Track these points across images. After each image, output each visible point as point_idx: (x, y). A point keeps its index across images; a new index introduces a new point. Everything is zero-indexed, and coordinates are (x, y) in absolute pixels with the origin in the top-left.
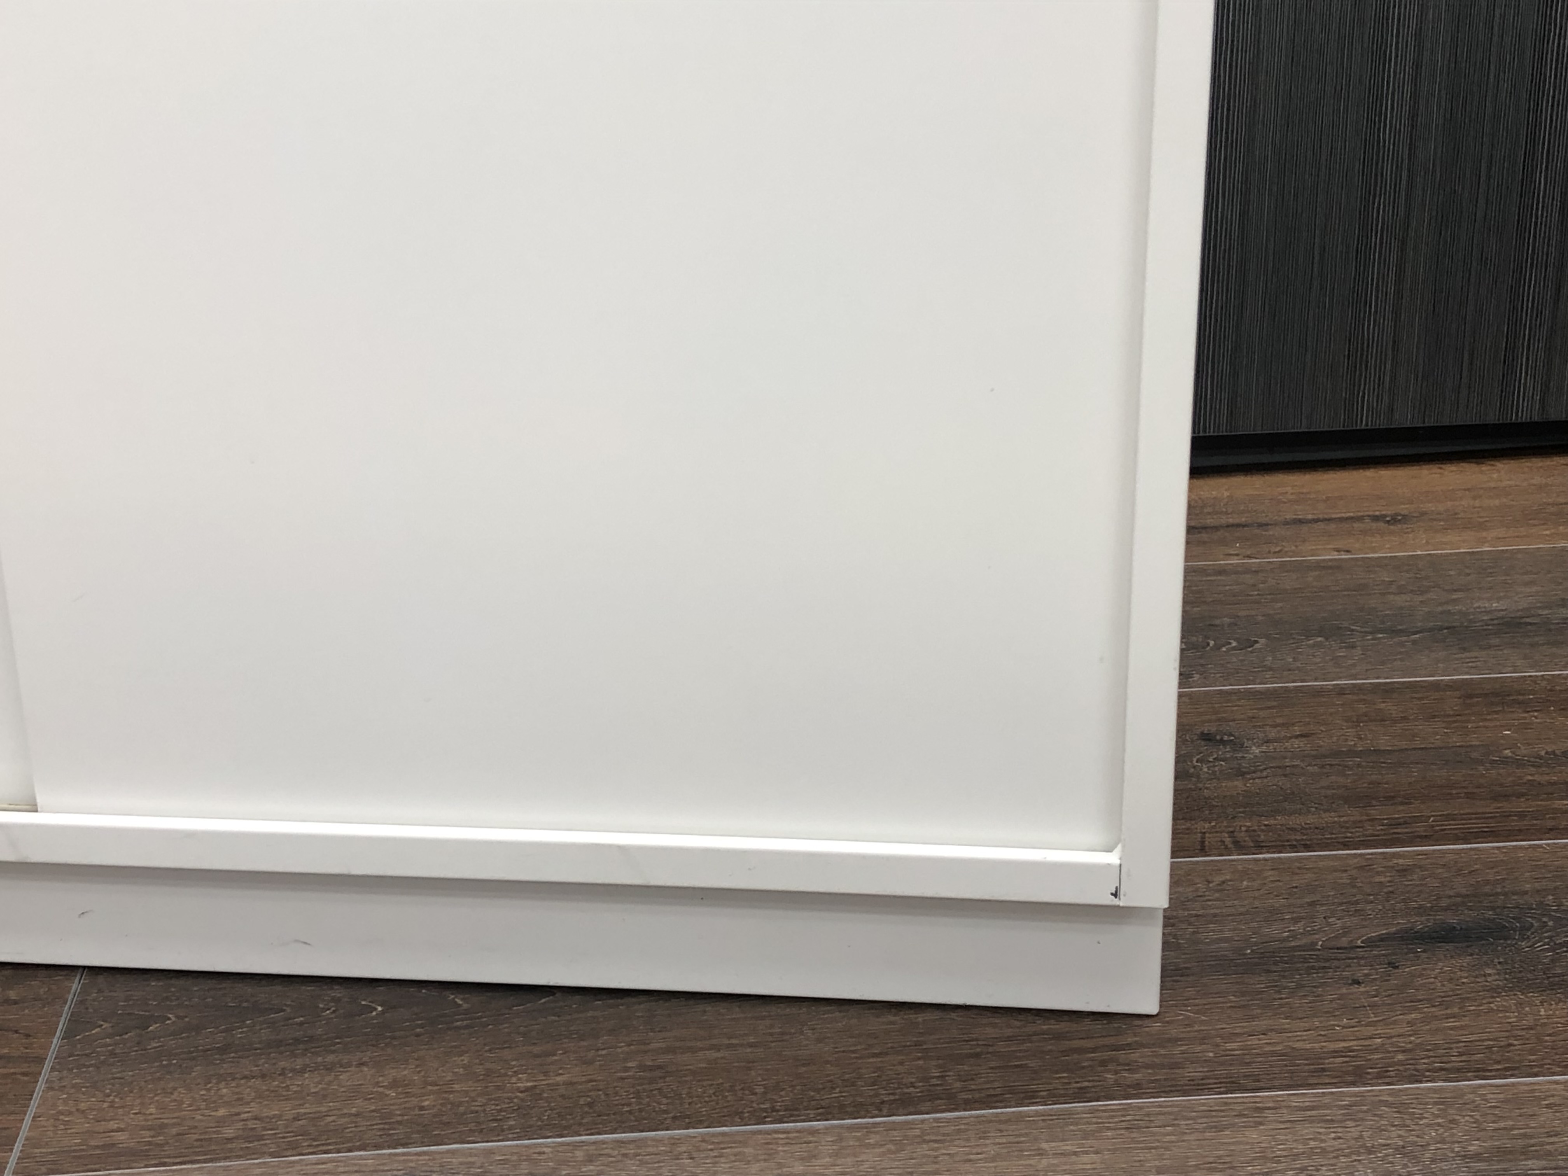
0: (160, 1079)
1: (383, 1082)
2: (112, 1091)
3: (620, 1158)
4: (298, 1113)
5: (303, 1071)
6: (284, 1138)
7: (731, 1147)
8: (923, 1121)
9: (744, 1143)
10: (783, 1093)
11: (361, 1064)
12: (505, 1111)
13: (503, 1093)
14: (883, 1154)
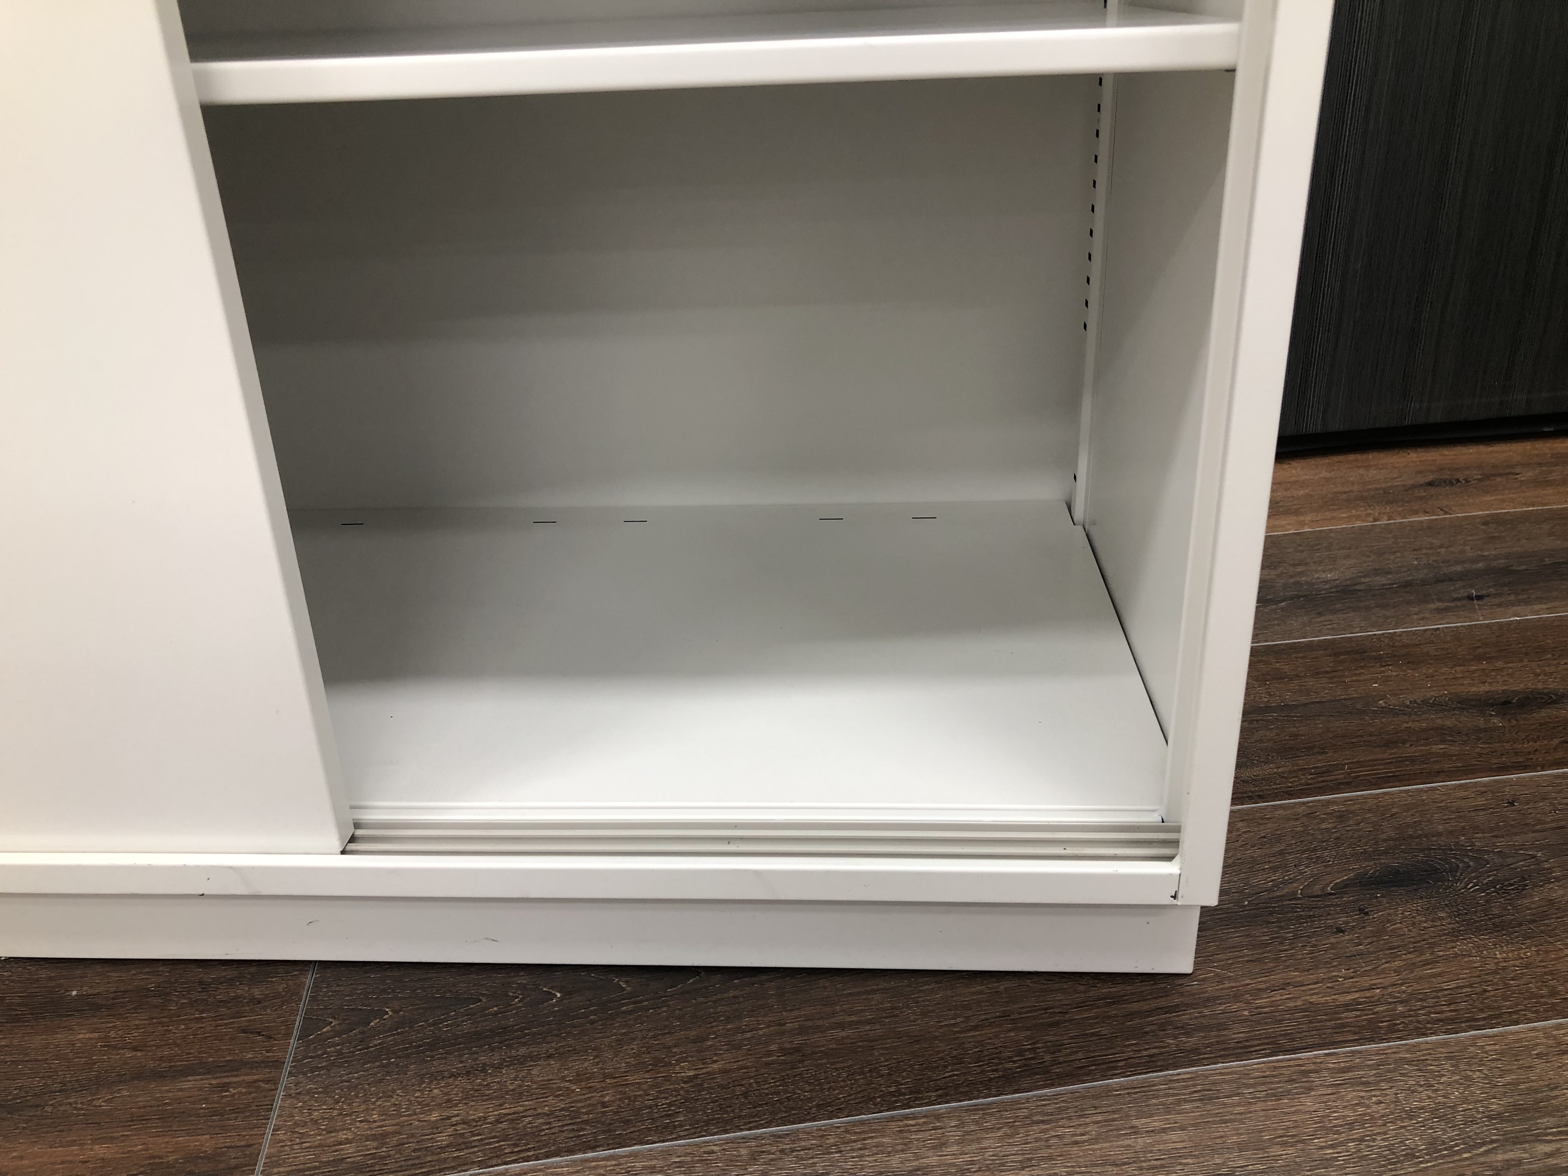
0: (381, 1081)
1: (568, 1076)
2: (341, 1097)
3: (778, 1155)
4: (500, 1114)
5: (499, 1067)
6: (490, 1143)
7: (871, 1137)
8: (1028, 1100)
9: (882, 1132)
10: (904, 1074)
11: (548, 1057)
12: (675, 1105)
13: (670, 1084)
14: (1001, 1138)
